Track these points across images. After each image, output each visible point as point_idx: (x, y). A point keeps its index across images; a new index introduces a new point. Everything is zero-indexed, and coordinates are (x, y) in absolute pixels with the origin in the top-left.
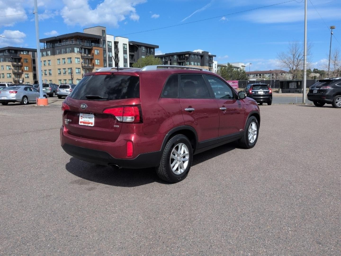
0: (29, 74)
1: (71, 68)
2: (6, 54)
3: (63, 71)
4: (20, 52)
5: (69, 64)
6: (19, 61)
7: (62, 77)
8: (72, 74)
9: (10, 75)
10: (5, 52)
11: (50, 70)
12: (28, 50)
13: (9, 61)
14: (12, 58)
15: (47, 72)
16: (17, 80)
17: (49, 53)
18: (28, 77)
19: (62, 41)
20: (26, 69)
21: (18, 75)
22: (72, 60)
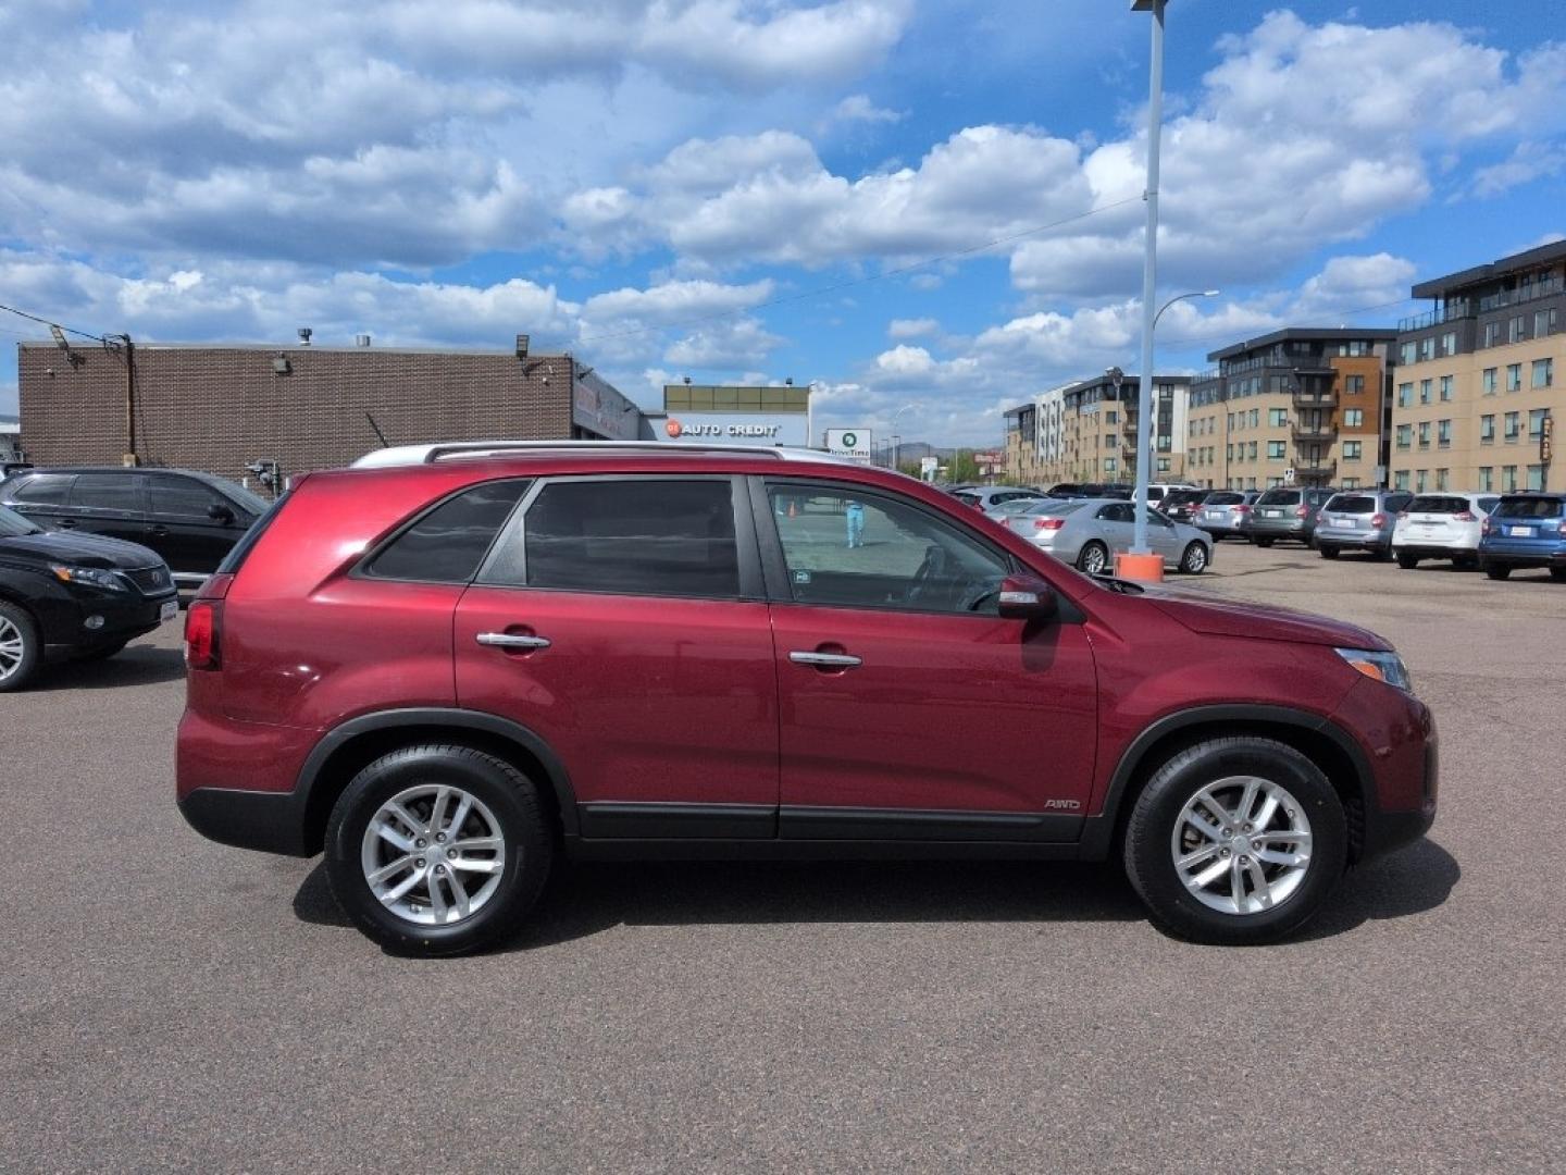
0: (1363, 444)
1: (1546, 410)
2: (1278, 358)
3: (1503, 426)
4: (1335, 349)
5: (1536, 389)
6: (1326, 389)
7: (1499, 454)
8: (1546, 440)
9: (1282, 447)
10: (1275, 354)
11: (1444, 423)
12: (1369, 338)
13: (1283, 390)
14: (1299, 376)
15: (1432, 435)
16: (1308, 467)
17: (1450, 342)
18: (1356, 456)
19: (1518, 281)
20: (1349, 421)
21: (1313, 446)
22: (1554, 370)
